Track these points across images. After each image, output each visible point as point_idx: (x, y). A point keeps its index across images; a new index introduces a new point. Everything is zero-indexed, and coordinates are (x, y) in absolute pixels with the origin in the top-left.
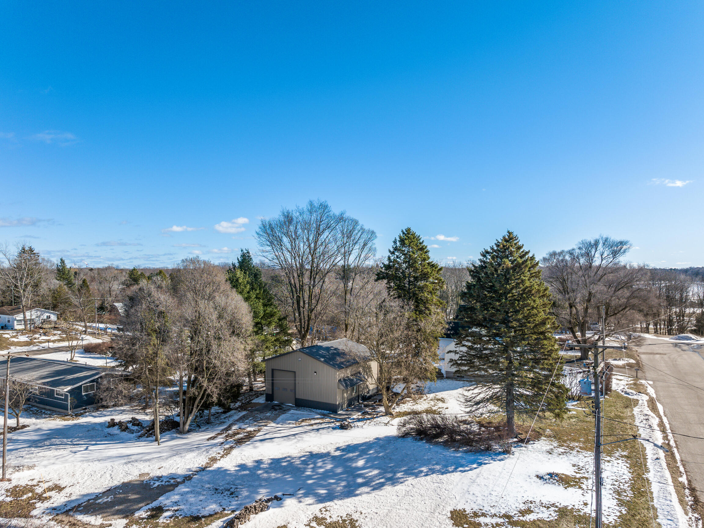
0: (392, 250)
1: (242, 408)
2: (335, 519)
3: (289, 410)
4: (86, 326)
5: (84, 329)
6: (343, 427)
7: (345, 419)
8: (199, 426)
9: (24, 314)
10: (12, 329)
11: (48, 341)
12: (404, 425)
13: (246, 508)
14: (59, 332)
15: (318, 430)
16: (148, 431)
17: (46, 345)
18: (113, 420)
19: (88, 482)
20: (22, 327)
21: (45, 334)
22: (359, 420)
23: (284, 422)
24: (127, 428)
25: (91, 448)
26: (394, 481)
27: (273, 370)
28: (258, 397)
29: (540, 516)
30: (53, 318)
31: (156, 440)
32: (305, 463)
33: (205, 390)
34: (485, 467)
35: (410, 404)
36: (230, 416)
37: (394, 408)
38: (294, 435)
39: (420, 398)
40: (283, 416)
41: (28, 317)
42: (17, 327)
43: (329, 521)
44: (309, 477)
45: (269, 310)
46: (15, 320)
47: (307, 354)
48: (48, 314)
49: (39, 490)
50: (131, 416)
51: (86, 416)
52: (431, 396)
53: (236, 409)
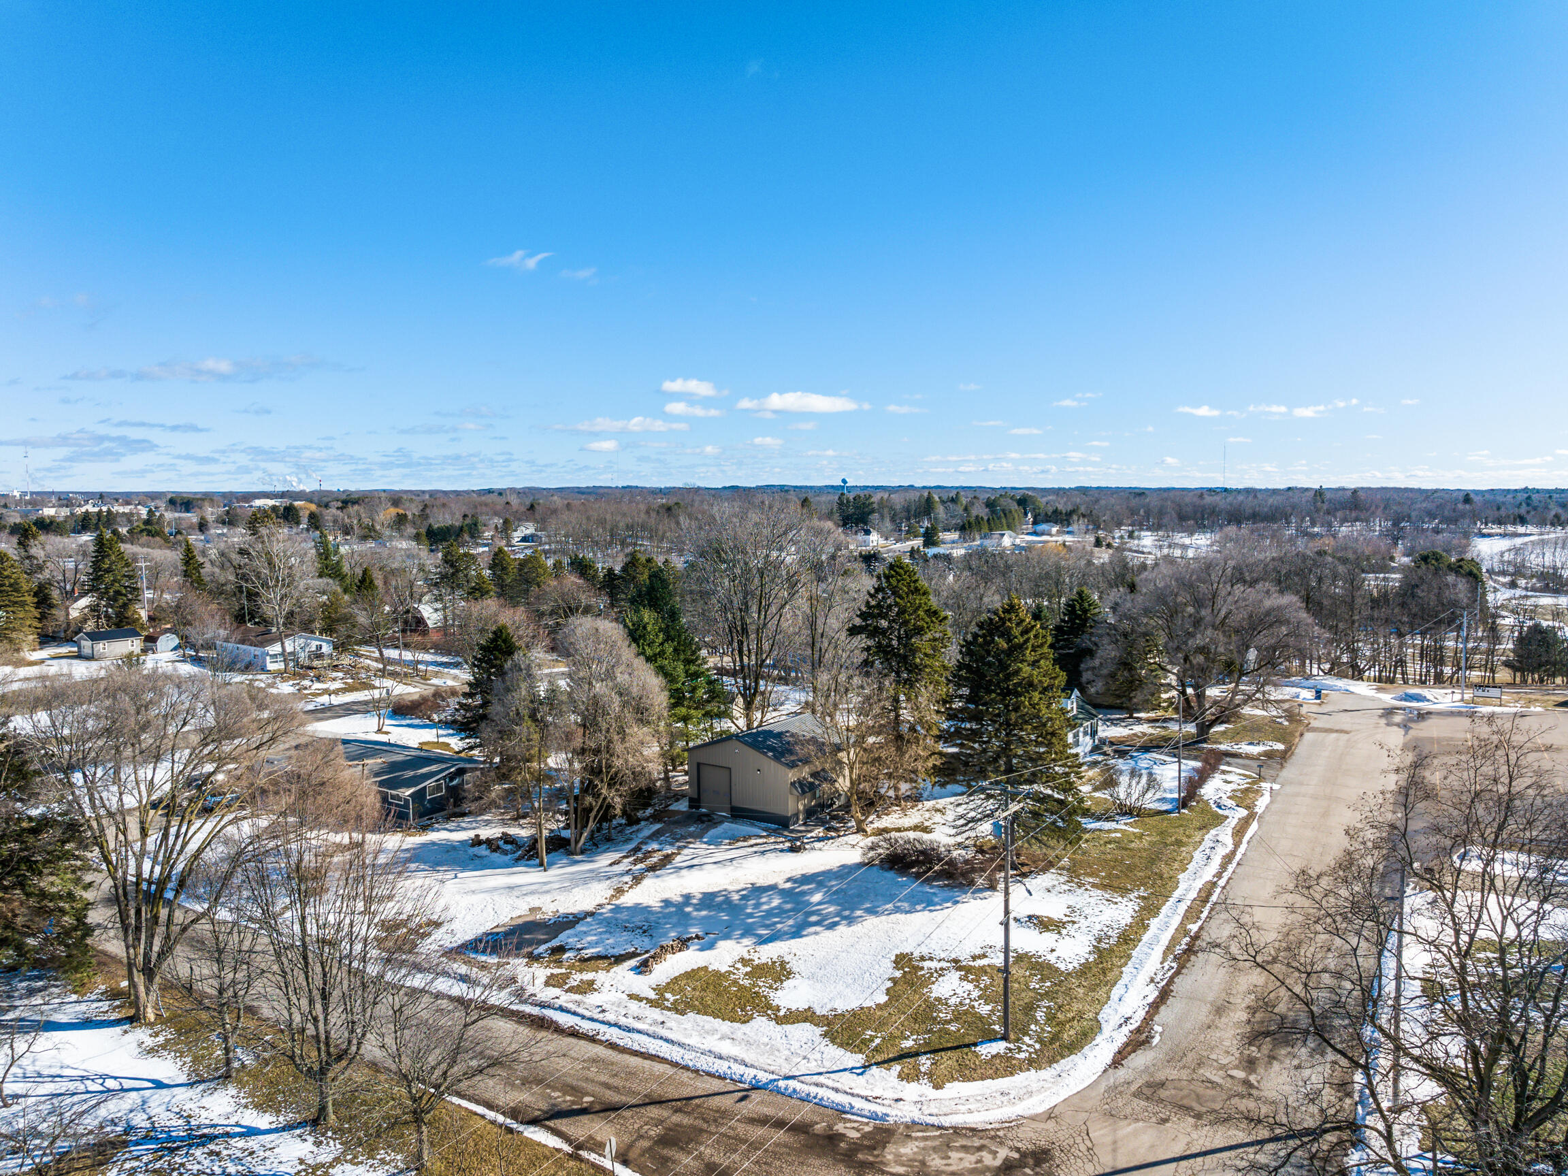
0: (872, 591)
1: (655, 818)
2: (764, 960)
3: (721, 822)
4: (381, 659)
5: (381, 666)
6: (793, 850)
7: (798, 839)
8: (596, 845)
9: (283, 644)
10: (264, 670)
11: (327, 692)
12: (872, 848)
13: (662, 947)
14: (340, 675)
15: (763, 853)
16: (528, 851)
17: (325, 699)
18: (477, 836)
19: (469, 917)
20: (282, 666)
21: (318, 678)
22: (819, 840)
23: (715, 842)
24: (498, 847)
25: (460, 875)
26: (851, 921)
27: (699, 765)
28: (677, 800)
29: (993, 961)
30: (326, 649)
31: (541, 864)
32: (743, 898)
33: (605, 799)
34: (959, 905)
35: (897, 816)
36: (638, 831)
37: (871, 822)
38: (732, 860)
39: (912, 808)
40: (712, 832)
41: (289, 649)
42: (271, 667)
43: (756, 962)
44: (751, 915)
45: (693, 668)
46: (268, 654)
47: (746, 743)
48: (318, 643)
49: (412, 925)
50: (502, 830)
51: (438, 830)
52: (929, 804)
53: (647, 819)
